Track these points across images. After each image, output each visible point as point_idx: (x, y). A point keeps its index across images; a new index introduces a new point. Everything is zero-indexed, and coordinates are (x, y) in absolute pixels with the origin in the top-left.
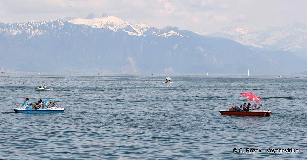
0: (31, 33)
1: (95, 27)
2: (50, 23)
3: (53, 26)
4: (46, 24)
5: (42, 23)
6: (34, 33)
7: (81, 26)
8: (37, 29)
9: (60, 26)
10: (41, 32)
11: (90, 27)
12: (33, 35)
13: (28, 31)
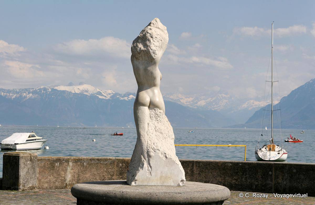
0: (26, 97)
1: (74, 92)
2: (40, 90)
3: (43, 92)
4: (38, 90)
5: (34, 89)
6: (28, 97)
7: (64, 92)
8: (31, 94)
9: (48, 92)
10: (33, 96)
11: (71, 92)
12: (28, 98)
13: (24, 95)
